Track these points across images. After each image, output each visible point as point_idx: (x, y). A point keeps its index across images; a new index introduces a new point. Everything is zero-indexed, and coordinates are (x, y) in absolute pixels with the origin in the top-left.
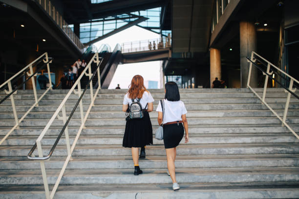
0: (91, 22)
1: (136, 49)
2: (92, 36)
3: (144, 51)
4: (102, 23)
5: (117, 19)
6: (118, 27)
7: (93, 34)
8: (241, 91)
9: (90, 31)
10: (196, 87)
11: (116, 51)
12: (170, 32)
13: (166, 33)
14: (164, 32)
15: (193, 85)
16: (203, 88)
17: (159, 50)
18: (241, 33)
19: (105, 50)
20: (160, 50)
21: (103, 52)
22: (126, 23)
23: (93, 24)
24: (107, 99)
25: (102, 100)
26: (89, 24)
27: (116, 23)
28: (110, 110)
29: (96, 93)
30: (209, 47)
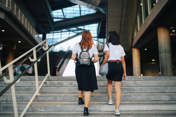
0: (53, 33)
2: (54, 41)
4: (60, 33)
5: (69, 31)
6: (70, 36)
9: (53, 39)
11: (68, 51)
13: (101, 40)
14: (99, 39)
19: (61, 49)
21: (60, 51)
22: (75, 34)
23: (54, 34)
24: (54, 86)
25: (50, 88)
26: (52, 34)
27: (69, 33)
28: (56, 99)
29: (44, 81)
30: (131, 48)
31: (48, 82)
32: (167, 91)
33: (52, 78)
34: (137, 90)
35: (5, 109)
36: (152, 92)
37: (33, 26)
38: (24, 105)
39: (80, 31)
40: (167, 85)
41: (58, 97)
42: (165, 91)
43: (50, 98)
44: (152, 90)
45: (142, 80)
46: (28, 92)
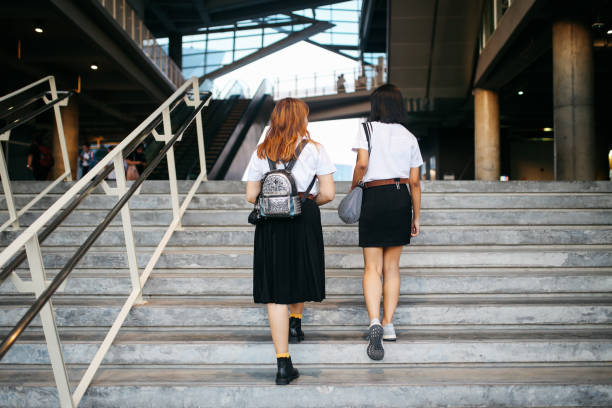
0: (207, 32)
1: (307, 93)
2: (209, 62)
3: (324, 96)
4: (231, 34)
5: (263, 25)
6: (266, 45)
7: (211, 60)
8: (597, 189)
9: (206, 53)
10: (440, 177)
11: (260, 96)
12: (384, 55)
13: (372, 58)
14: (367, 55)
15: (433, 173)
16: (456, 179)
17: (357, 94)
18: (556, 48)
19: (235, 92)
20: (361, 94)
21: (232, 97)
22: (284, 36)
23: (211, 36)
24: (220, 209)
25: (208, 212)
26: (203, 36)
27: (263, 35)
28: (227, 241)
29: (192, 193)
30: (472, 87)
31: (203, 198)
32: (522, 221)
33: (213, 185)
34: (443, 218)
35: (100, 264)
36: (481, 222)
37: (136, 12)
38: (146, 254)
39: (298, 28)
40: (527, 206)
41: (231, 234)
42: (516, 221)
43: (210, 236)
44: (483, 217)
45: (465, 190)
46: (151, 223)
